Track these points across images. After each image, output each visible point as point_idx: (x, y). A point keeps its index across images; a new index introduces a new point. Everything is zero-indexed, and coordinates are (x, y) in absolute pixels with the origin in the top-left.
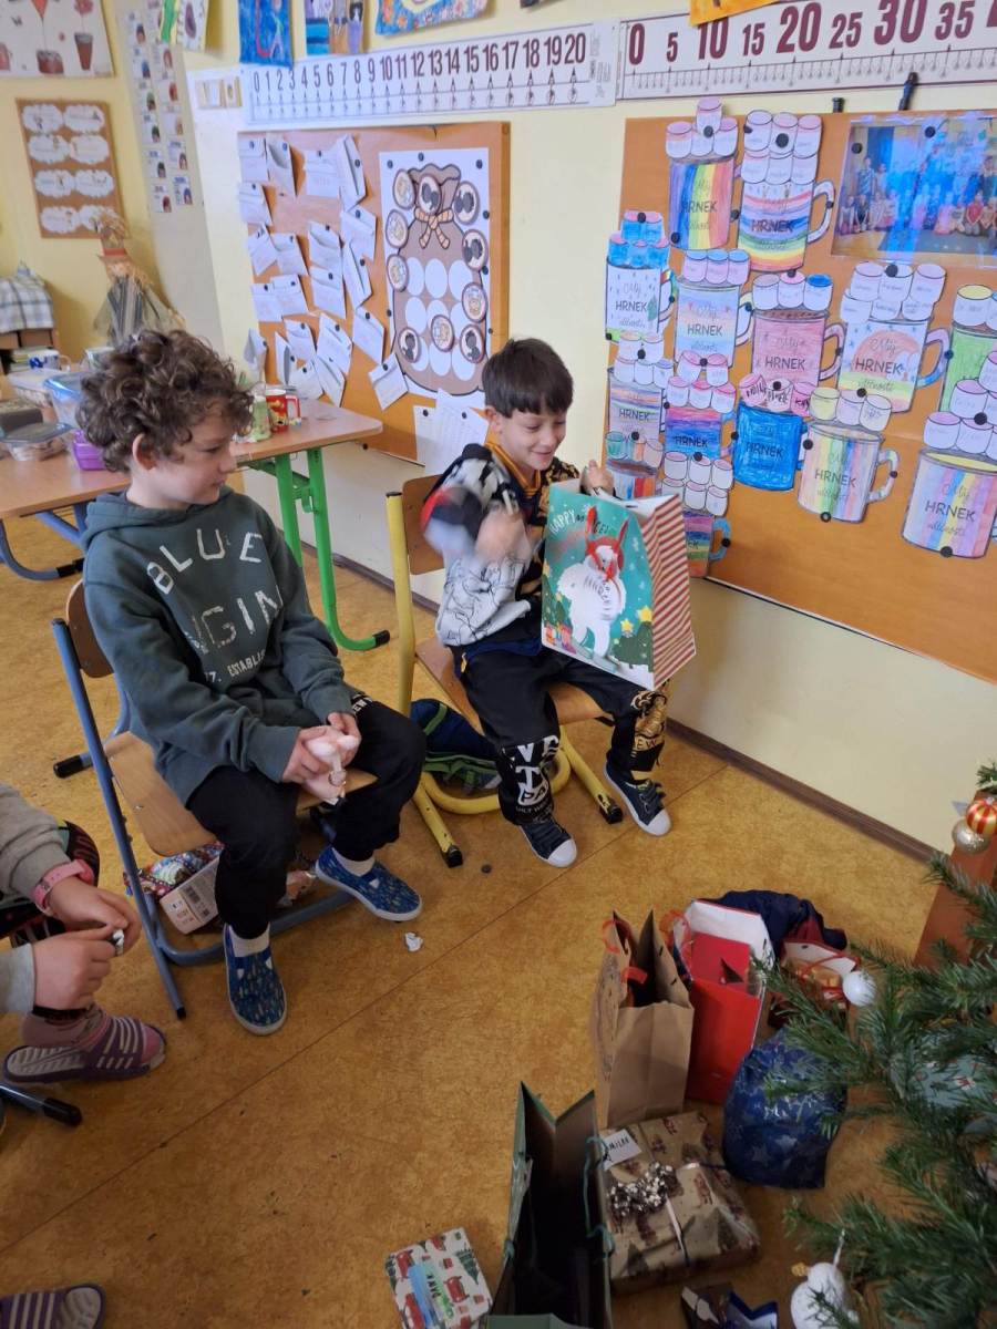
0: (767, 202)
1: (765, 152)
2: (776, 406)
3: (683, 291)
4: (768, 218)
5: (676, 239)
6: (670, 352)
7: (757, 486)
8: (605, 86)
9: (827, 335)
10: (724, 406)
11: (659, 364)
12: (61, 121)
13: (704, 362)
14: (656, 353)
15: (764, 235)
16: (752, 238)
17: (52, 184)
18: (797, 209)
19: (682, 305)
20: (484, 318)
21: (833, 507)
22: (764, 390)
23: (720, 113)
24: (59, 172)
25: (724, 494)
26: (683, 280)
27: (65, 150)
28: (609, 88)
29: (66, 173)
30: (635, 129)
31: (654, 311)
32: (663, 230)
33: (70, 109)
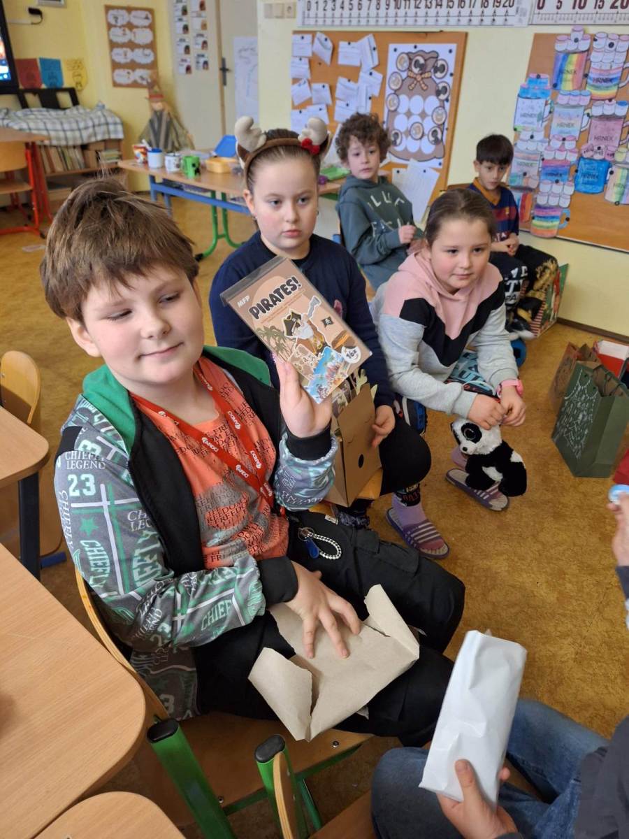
0: (601, 70)
1: (603, 50)
2: (598, 157)
3: (557, 109)
4: (601, 77)
5: (555, 86)
6: (547, 135)
7: (585, 192)
8: (522, 18)
9: (625, 125)
10: (573, 158)
11: (542, 141)
12: (127, 19)
13: (564, 139)
14: (539, 136)
15: (598, 84)
16: (593, 86)
17: (121, 56)
18: (615, 73)
19: (555, 115)
20: (444, 123)
21: (621, 198)
22: (592, 150)
23: (582, 33)
24: (125, 49)
25: (569, 197)
26: (557, 103)
27: (129, 36)
28: (525, 20)
29: (128, 50)
30: (537, 37)
31: (540, 117)
32: (549, 82)
33: (134, 13)
